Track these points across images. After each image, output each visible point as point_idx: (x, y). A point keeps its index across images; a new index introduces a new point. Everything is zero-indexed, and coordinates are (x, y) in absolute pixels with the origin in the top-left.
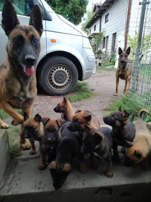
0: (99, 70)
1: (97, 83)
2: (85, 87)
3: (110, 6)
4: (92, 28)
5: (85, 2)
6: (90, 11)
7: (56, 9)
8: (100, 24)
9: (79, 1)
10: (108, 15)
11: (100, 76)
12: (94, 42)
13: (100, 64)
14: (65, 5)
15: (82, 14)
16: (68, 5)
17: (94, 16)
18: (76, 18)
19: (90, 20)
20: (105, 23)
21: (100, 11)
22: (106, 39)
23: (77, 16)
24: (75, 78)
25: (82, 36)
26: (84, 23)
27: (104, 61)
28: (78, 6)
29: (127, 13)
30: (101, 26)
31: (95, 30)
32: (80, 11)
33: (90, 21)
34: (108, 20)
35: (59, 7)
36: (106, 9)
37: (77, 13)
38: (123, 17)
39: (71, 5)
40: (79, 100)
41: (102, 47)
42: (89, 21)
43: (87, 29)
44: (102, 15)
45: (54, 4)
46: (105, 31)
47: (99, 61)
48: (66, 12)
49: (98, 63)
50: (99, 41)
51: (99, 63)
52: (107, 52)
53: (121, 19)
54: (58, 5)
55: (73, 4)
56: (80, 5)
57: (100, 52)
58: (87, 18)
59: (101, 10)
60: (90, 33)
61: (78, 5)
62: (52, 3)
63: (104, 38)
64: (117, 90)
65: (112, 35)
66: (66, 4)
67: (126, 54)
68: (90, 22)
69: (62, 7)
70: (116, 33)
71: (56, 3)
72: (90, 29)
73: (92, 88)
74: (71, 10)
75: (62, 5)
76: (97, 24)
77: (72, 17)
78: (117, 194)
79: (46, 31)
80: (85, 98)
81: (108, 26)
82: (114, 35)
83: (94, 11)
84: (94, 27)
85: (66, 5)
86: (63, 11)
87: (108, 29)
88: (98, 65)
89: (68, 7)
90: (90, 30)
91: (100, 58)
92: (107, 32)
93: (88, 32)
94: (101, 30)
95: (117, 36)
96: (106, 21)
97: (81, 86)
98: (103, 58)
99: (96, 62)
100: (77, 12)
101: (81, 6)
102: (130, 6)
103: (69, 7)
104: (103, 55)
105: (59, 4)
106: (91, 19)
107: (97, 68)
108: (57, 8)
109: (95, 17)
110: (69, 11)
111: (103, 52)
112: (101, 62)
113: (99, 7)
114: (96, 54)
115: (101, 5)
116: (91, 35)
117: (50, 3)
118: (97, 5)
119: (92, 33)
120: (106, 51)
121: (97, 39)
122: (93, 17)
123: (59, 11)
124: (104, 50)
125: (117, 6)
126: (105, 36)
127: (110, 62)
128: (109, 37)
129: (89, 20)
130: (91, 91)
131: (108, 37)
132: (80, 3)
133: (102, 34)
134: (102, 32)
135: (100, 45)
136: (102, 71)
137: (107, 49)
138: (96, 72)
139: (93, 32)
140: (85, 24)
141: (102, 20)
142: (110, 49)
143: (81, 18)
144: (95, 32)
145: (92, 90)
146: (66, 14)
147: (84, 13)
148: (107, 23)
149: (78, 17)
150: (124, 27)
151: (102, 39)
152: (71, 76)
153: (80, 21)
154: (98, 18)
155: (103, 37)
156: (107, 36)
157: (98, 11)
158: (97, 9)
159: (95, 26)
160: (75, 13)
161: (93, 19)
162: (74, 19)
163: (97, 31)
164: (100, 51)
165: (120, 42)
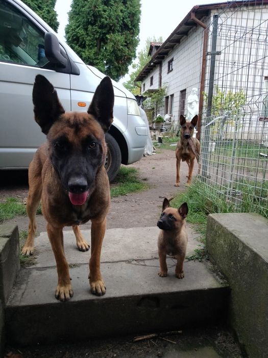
0: (159, 149)
1: (153, 168)
2: (133, 175)
3: (175, 46)
4: (147, 82)
5: (134, 42)
6: (144, 53)
7: (86, 51)
8: (160, 74)
9: (123, 40)
10: (172, 60)
11: (160, 159)
12: (150, 104)
13: (160, 140)
14: (100, 46)
15: (129, 60)
16: (106, 46)
17: (150, 62)
18: (120, 66)
19: (143, 67)
20: (168, 73)
21: (159, 54)
22: (169, 99)
23: (120, 62)
24: (116, 160)
25: (127, 98)
26: (133, 73)
27: (167, 134)
28: (122, 47)
29: (202, 58)
30: (161, 78)
31: (152, 84)
32: (126, 56)
33: (143, 70)
34: (172, 69)
35: (91, 49)
36: (169, 51)
37: (121, 58)
38: (196, 65)
39: (111, 45)
40: (122, 195)
41: (164, 112)
42: (141, 70)
43: (139, 83)
44: (163, 61)
45: (83, 43)
46: (167, 86)
47: (159, 135)
48: (103, 56)
49: (157, 138)
50: (158, 102)
51: (160, 138)
52: (172, 120)
53: (193, 68)
54: (89, 45)
55: (115, 44)
56: (125, 45)
57: (160, 121)
58: (139, 65)
59: (160, 52)
60: (144, 89)
61: (122, 45)
62: (80, 42)
63: (167, 98)
64: (178, 177)
65: (179, 92)
66: (102, 44)
67: (190, 125)
68: (144, 72)
69: (96, 48)
70: (185, 90)
71: (85, 42)
72: (143, 83)
73: (145, 176)
74: (111, 53)
75: (96, 46)
76: (156, 75)
77: (113, 64)
78: (167, 307)
79: (70, 89)
80: (132, 191)
81: (172, 79)
82: (183, 93)
83: (150, 53)
84: (150, 80)
85: (103, 46)
86: (98, 55)
87: (173, 83)
88: (158, 141)
89: (106, 48)
90: (144, 85)
91: (162, 130)
92: (171, 88)
93: (141, 88)
94: (162, 85)
95: (186, 95)
96: (170, 71)
97: (127, 174)
98: (166, 130)
99: (155, 136)
100: (121, 56)
101: (128, 48)
102: (205, 48)
103: (108, 48)
104: (166, 124)
105: (92, 44)
106: (145, 67)
107: (156, 146)
108: (88, 51)
109: (152, 64)
110: (108, 55)
111: (165, 120)
112: (162, 137)
113: (157, 47)
114: (154, 124)
115: (161, 45)
116: (146, 93)
117: (76, 42)
118: (154, 45)
119: (146, 89)
120: (170, 118)
121: (154, 100)
122: (148, 64)
123: (92, 55)
124: (167, 117)
125: (186, 48)
126: (169, 94)
127: (177, 136)
128: (175, 96)
129: (141, 67)
130: (143, 181)
131: (172, 96)
132: (126, 42)
133: (163, 91)
134: (162, 87)
135: (161, 109)
136: (164, 150)
137: (171, 116)
138: (153, 152)
139: (148, 87)
140: (136, 73)
141: (163, 68)
142: (177, 115)
143: (127, 66)
144: (152, 88)
145: (145, 180)
146: (102, 60)
147: (133, 58)
148: (170, 73)
149: (123, 64)
150: (198, 80)
151: (164, 100)
152: (109, 157)
153: (127, 70)
154: (157, 65)
155: (165, 96)
156: (172, 94)
157: (156, 54)
158: (155, 51)
159: (152, 78)
160: (118, 59)
161: (147, 67)
162: (115, 67)
163: (156, 86)
164: (160, 118)
165: (191, 104)
